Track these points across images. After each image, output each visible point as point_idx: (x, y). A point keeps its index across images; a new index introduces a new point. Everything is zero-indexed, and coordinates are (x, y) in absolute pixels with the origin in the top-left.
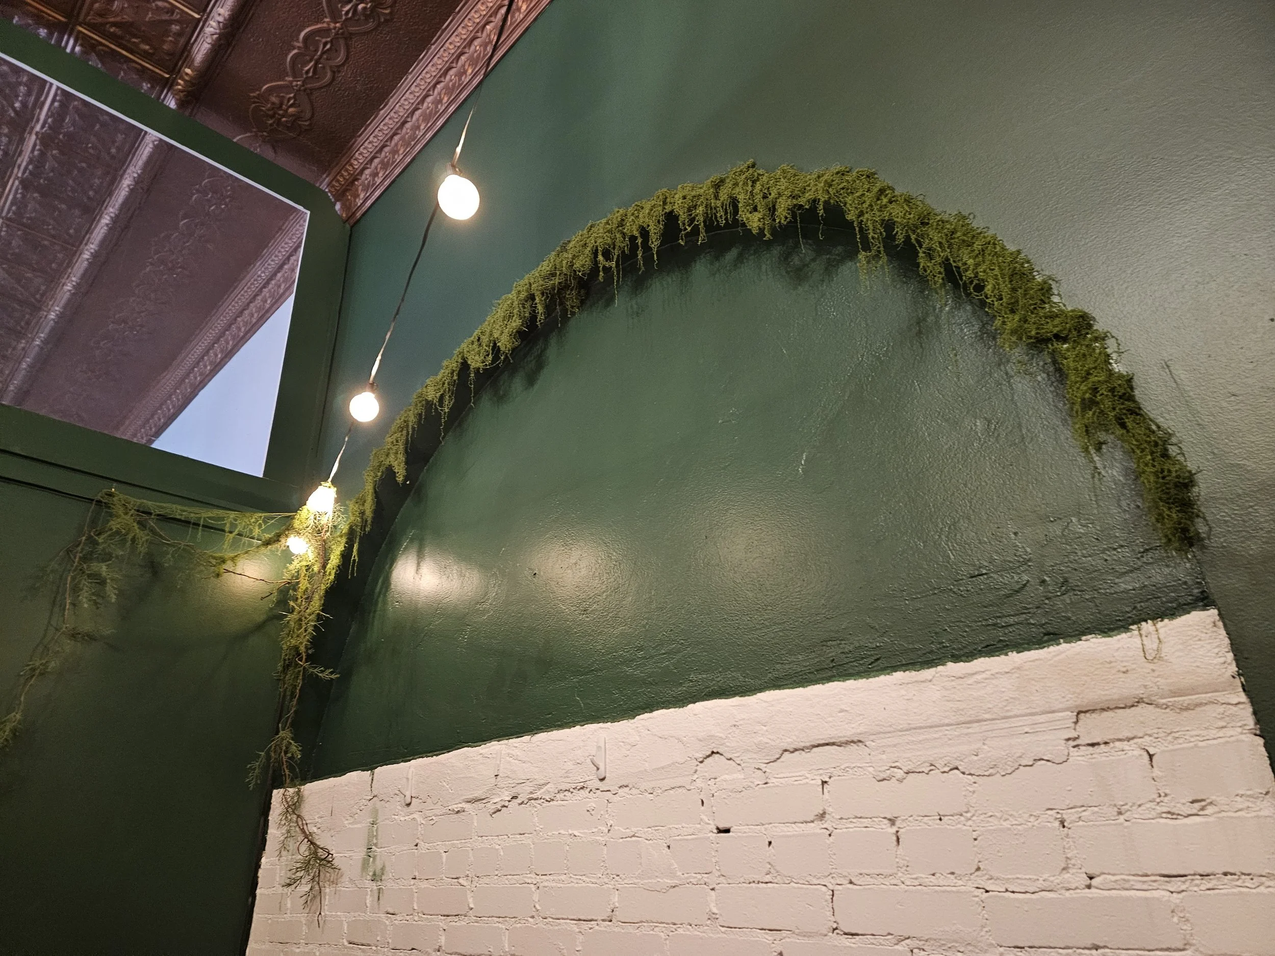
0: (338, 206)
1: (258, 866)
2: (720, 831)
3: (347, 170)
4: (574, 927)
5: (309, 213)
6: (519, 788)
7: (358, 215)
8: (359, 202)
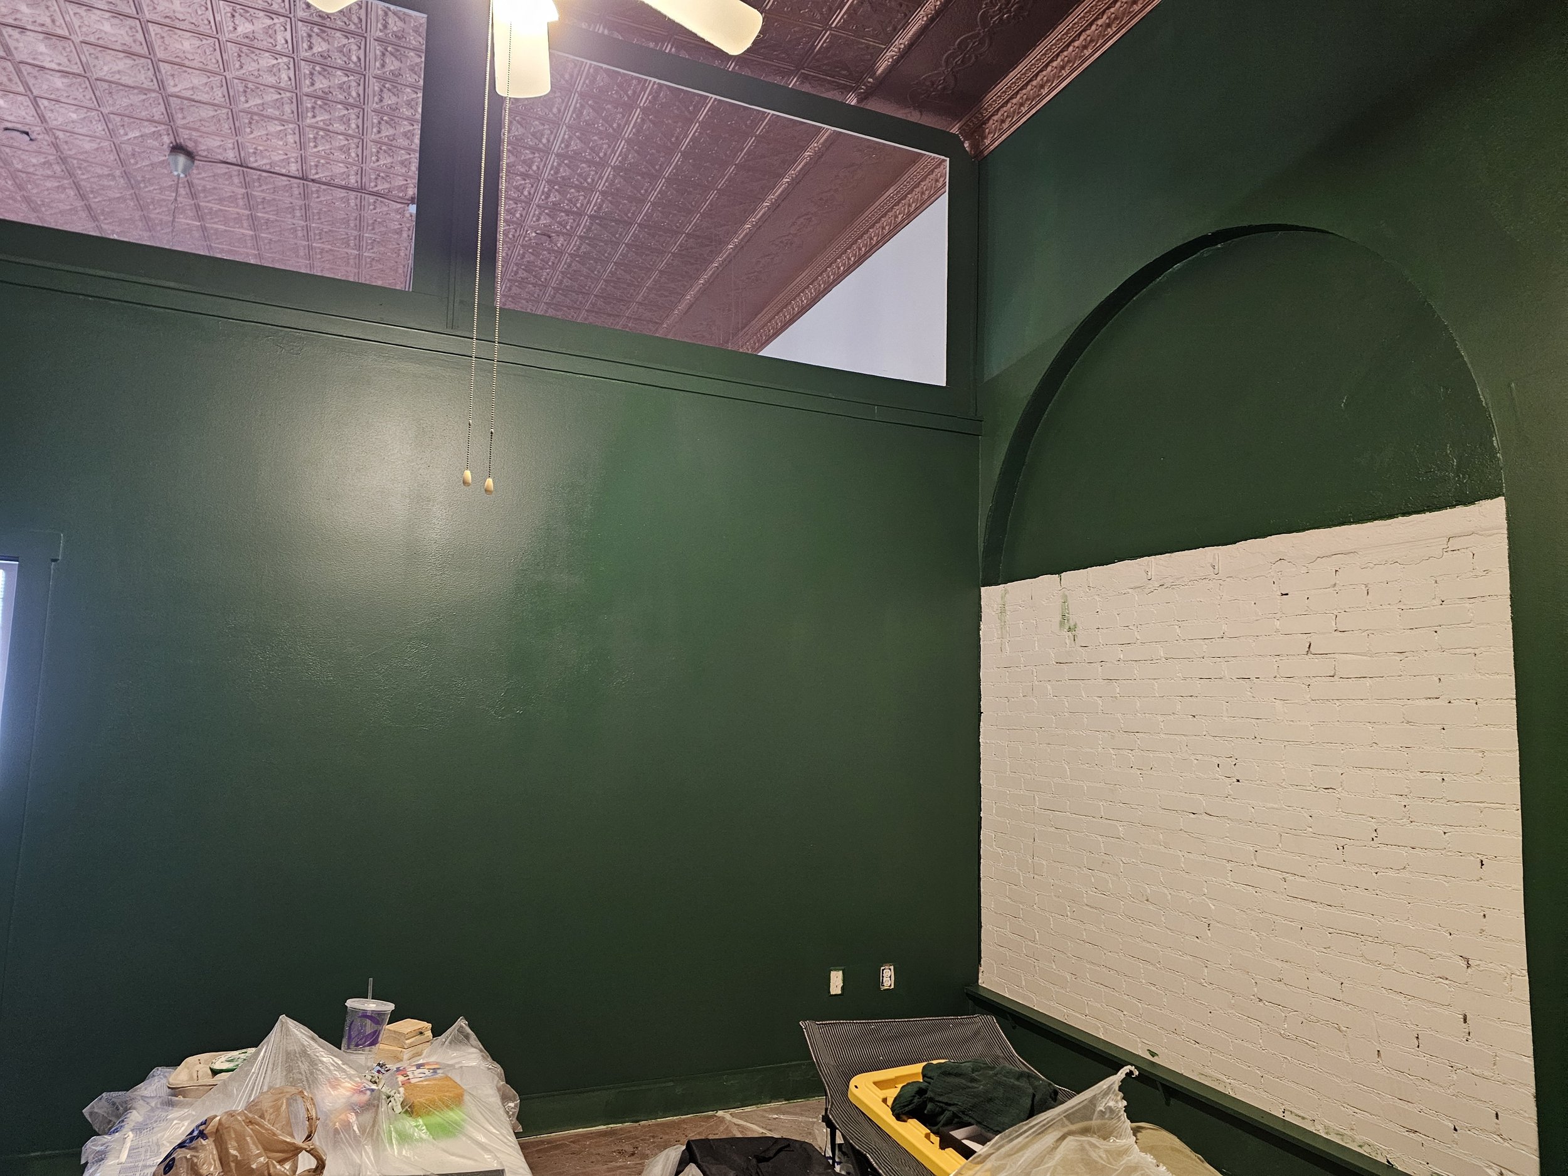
0: (966, 145)
1: (979, 630)
2: (1282, 595)
3: (976, 117)
4: (1201, 642)
5: (948, 159)
6: (1165, 580)
7: (986, 153)
8: (987, 142)
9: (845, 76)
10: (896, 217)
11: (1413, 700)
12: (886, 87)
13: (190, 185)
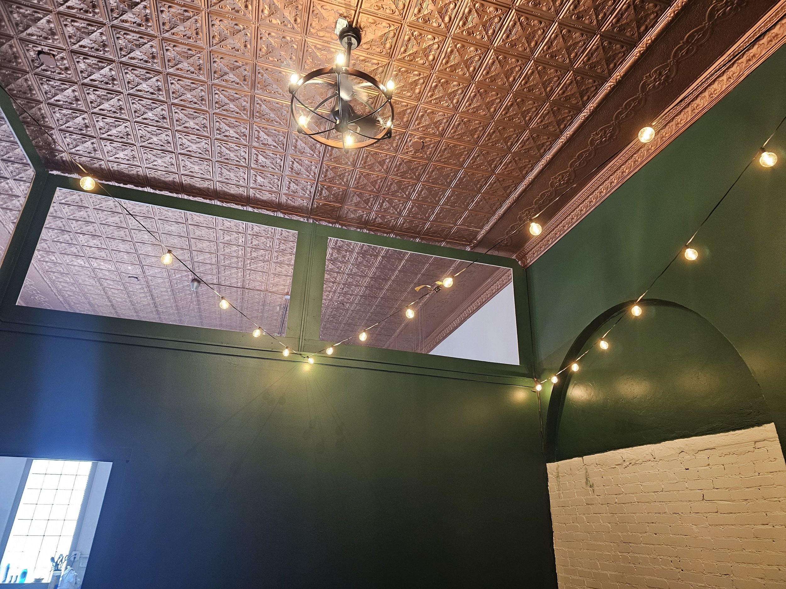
0: (520, 263)
2: (686, 469)
3: (523, 252)
5: (512, 269)
6: (631, 461)
7: (528, 266)
8: (528, 262)
9: (464, 241)
10: (492, 290)
11: (757, 525)
12: (481, 243)
13: (197, 292)
